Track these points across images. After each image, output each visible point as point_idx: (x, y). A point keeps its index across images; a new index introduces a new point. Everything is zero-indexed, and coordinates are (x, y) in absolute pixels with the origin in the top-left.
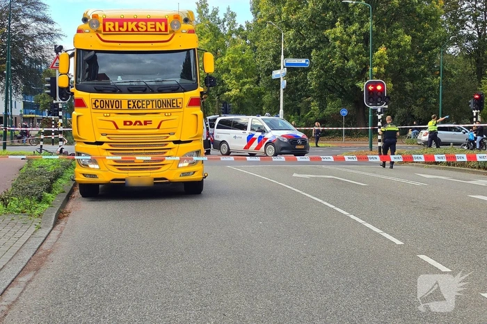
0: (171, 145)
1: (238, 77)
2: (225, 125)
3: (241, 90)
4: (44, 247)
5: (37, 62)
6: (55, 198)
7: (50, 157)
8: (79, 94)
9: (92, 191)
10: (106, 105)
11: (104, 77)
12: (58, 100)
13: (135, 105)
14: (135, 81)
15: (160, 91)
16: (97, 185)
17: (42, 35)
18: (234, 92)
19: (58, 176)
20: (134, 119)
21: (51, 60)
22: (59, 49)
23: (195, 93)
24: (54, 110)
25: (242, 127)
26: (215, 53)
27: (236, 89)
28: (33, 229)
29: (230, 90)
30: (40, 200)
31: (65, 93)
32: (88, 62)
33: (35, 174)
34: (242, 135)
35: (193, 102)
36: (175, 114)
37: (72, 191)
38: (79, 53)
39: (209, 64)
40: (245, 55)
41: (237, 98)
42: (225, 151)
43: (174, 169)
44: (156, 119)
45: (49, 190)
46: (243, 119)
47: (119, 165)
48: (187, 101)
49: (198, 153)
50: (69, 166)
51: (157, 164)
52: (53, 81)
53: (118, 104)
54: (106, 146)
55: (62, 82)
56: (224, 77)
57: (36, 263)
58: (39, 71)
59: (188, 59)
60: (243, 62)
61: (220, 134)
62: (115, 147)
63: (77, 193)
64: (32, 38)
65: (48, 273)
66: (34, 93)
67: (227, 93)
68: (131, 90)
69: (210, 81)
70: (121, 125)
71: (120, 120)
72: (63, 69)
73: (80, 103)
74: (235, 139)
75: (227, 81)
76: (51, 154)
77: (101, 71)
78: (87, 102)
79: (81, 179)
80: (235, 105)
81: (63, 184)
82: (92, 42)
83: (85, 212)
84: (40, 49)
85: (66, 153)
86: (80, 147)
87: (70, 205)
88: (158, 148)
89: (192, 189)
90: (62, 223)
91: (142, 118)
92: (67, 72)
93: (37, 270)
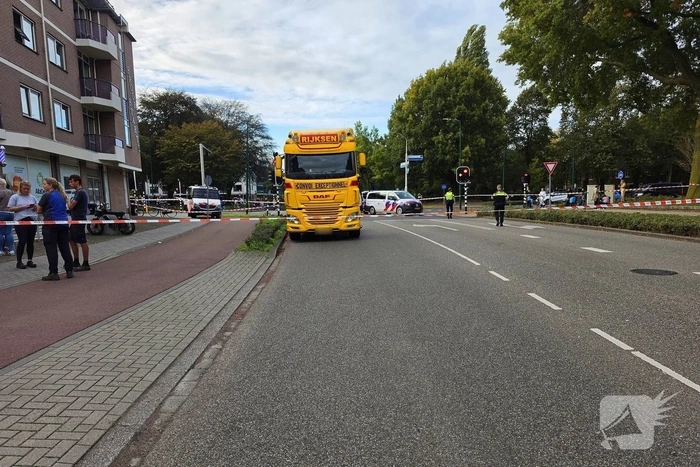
0: (341, 209)
1: (380, 168)
2: (373, 196)
3: (381, 175)
4: (271, 269)
5: (264, 162)
6: (276, 242)
7: (273, 217)
8: (288, 180)
9: (297, 237)
10: (303, 186)
11: (302, 169)
12: (276, 185)
13: (320, 186)
14: (318, 171)
15: (334, 178)
16: (299, 233)
17: (266, 146)
18: (377, 177)
19: (277, 228)
20: (319, 194)
21: (271, 161)
22: (276, 154)
23: (354, 178)
24: (274, 190)
25: (383, 197)
26: (366, 154)
27: (379, 175)
28: (265, 258)
30: (268, 242)
31: (280, 180)
33: (264, 227)
34: (383, 202)
35: (353, 183)
36: (343, 192)
37: (285, 237)
38: (287, 156)
39: (363, 160)
40: (384, 154)
41: (379, 180)
42: (372, 212)
43: (342, 223)
44: (332, 194)
45: (273, 237)
46: (382, 193)
47: (312, 222)
48: (349, 183)
49: (357, 213)
50: (284, 222)
51: (333, 221)
52: (273, 173)
53: (309, 186)
54: (304, 210)
55: (278, 173)
56: (371, 168)
57: (266, 278)
58: (265, 167)
59: (350, 157)
60: (383, 158)
61: (370, 202)
62: (310, 211)
63: (288, 238)
64: (260, 148)
65: (274, 284)
66: (263, 181)
67: (373, 178)
68: (317, 177)
69: (363, 170)
70: (312, 198)
71: (311, 194)
72: (278, 165)
73: (289, 186)
74: (378, 205)
75: (373, 170)
76: (273, 216)
77: (300, 166)
78: (292, 185)
79: (291, 230)
80: (378, 185)
81: (280, 232)
82: (294, 149)
83: (293, 249)
84: (265, 155)
85: (281, 216)
86: (289, 211)
87: (285, 244)
88: (334, 211)
89: (353, 235)
90: (281, 256)
91: (324, 194)
92: (281, 168)
93: (268, 282)
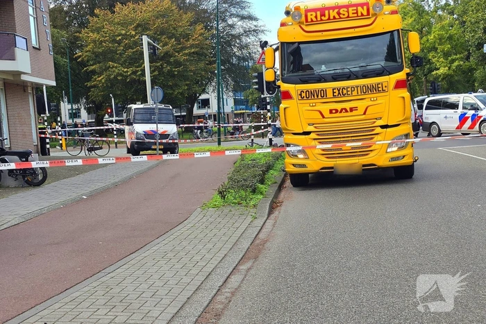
0: (378, 130)
1: (446, 55)
2: (434, 105)
3: (449, 68)
4: (261, 236)
5: (245, 59)
6: (268, 189)
7: (263, 151)
8: (285, 87)
9: (303, 181)
10: (311, 95)
11: (309, 67)
12: (266, 95)
13: (340, 92)
14: (338, 68)
15: (365, 77)
16: (306, 175)
17: (247, 32)
18: (442, 71)
19: (269, 167)
20: (339, 106)
21: (257, 56)
22: (264, 45)
23: (401, 75)
24: (262, 104)
25: (454, 106)
26: (420, 32)
27: (445, 67)
28: (249, 219)
29: (438, 69)
30: (254, 191)
31: (272, 86)
32: (292, 54)
33: (248, 167)
34: (454, 115)
35: (399, 85)
36: (381, 99)
37: (283, 181)
38: (284, 45)
39: (414, 44)
40: (453, 31)
41: (446, 77)
42: (435, 132)
43: (383, 153)
44: (361, 105)
45: (262, 182)
46: (452, 98)
47: (327, 154)
48: (392, 84)
49: (407, 136)
50: (278, 157)
51: (365, 151)
52: (260, 76)
53: (323, 94)
54: (313, 136)
55: (268, 76)
56: (430, 56)
57: (254, 252)
58: (247, 68)
59: (392, 41)
60: (450, 38)
61: (430, 116)
62: (323, 136)
63: (288, 183)
64: (238, 37)
65: (266, 261)
66: (244, 89)
67: (435, 72)
68: (335, 78)
69: (416, 61)
70: (326, 114)
71: (325, 108)
72: (269, 63)
73: (287, 96)
74: (445, 119)
75: (434, 60)
76: (261, 147)
77: (305, 62)
78: (293, 94)
79: (291, 169)
80: (444, 84)
81: (274, 175)
82: (295, 34)
83: (297, 202)
84: (247, 46)
85: (276, 145)
86: (288, 138)
87: (282, 195)
88: (366, 133)
89: (402, 174)
90: (276, 213)
91: (347, 106)
92: (272, 67)
93: (256, 258)
